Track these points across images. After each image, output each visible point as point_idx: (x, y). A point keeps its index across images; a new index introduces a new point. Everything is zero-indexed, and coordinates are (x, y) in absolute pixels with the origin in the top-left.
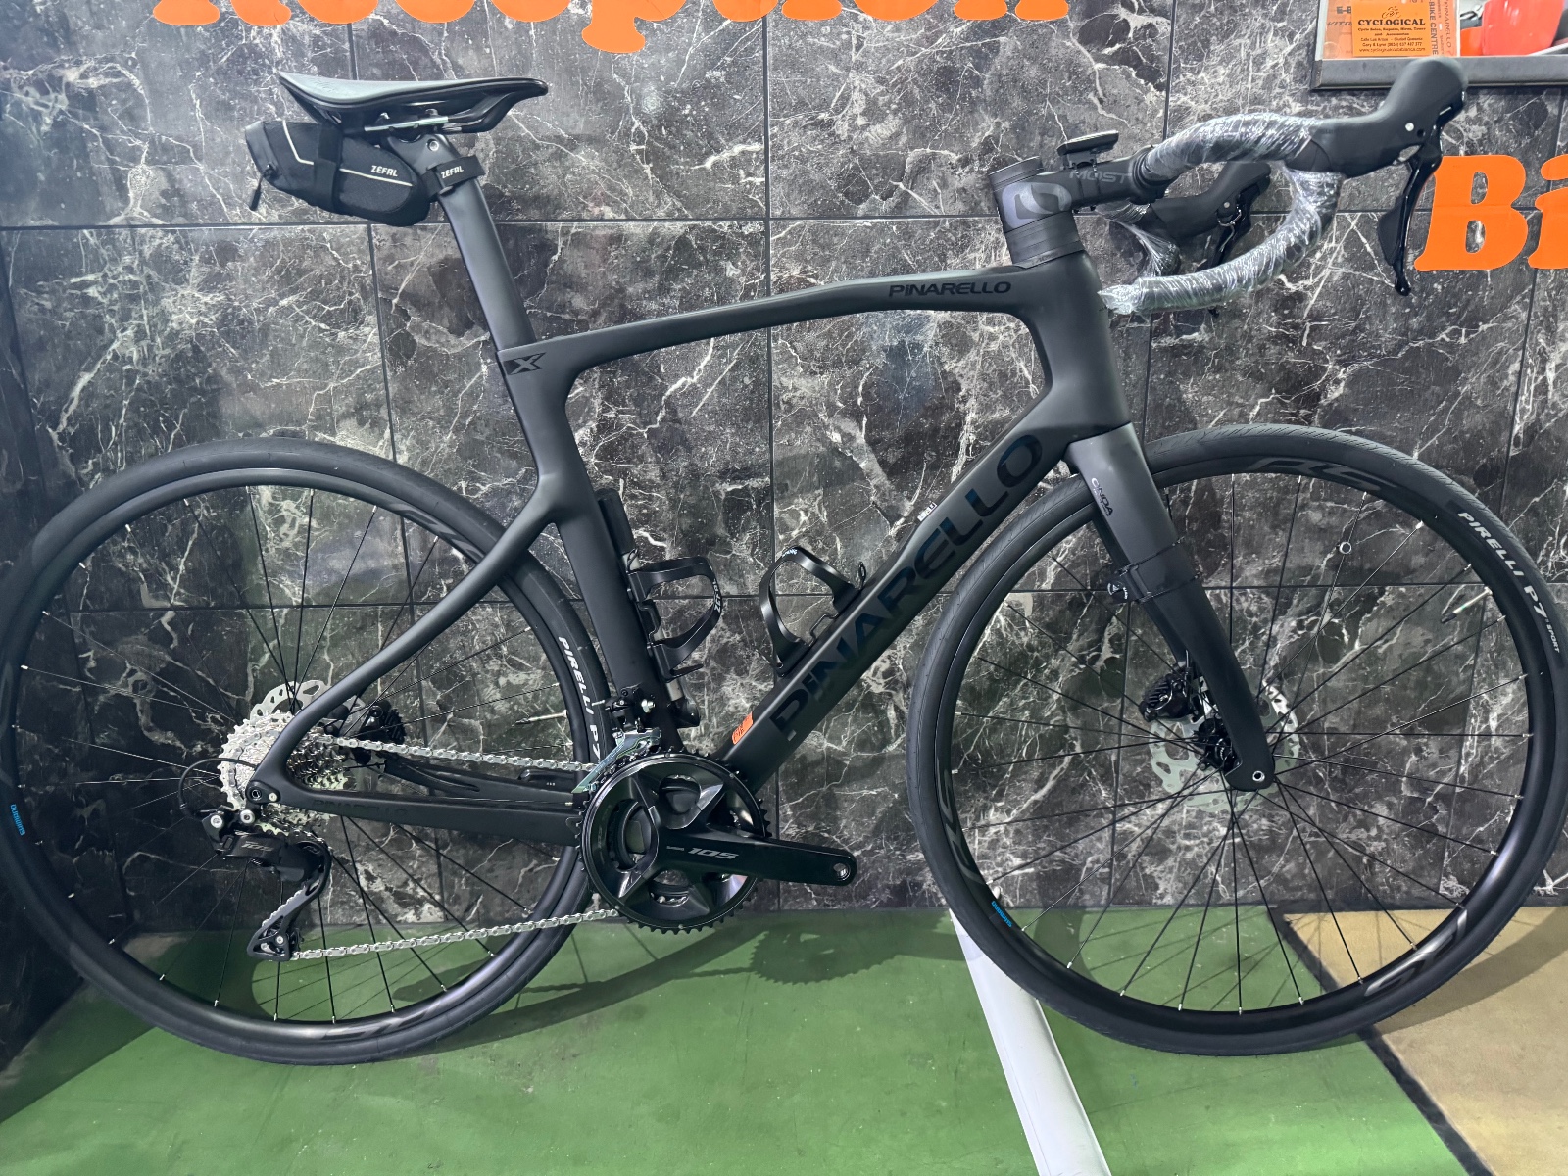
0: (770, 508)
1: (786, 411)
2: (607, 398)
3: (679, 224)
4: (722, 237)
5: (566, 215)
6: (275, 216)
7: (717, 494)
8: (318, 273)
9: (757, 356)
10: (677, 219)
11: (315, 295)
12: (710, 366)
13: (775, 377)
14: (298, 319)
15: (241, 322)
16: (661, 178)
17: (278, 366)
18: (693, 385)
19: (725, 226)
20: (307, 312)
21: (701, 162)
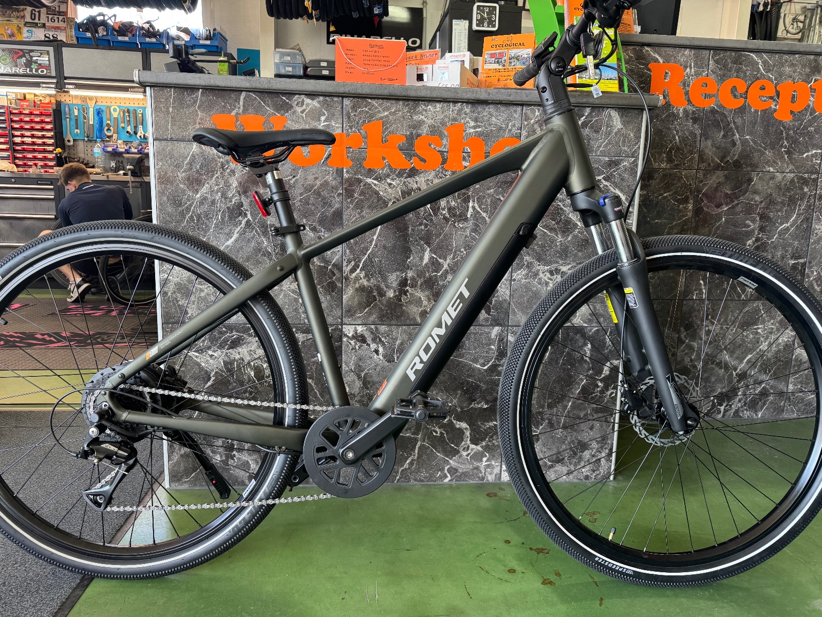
0: (805, 269)
1: (816, 236)
2: (760, 230)
3: (792, 174)
4: (805, 179)
5: (759, 170)
6: (668, 166)
7: (789, 264)
8: (678, 185)
9: (809, 218)
10: (792, 173)
11: (676, 193)
12: (794, 220)
13: (813, 225)
14: (669, 200)
15: (650, 201)
16: (790, 159)
17: (659, 216)
18: (788, 227)
19: (806, 175)
20: (672, 198)
21: (803, 155)
